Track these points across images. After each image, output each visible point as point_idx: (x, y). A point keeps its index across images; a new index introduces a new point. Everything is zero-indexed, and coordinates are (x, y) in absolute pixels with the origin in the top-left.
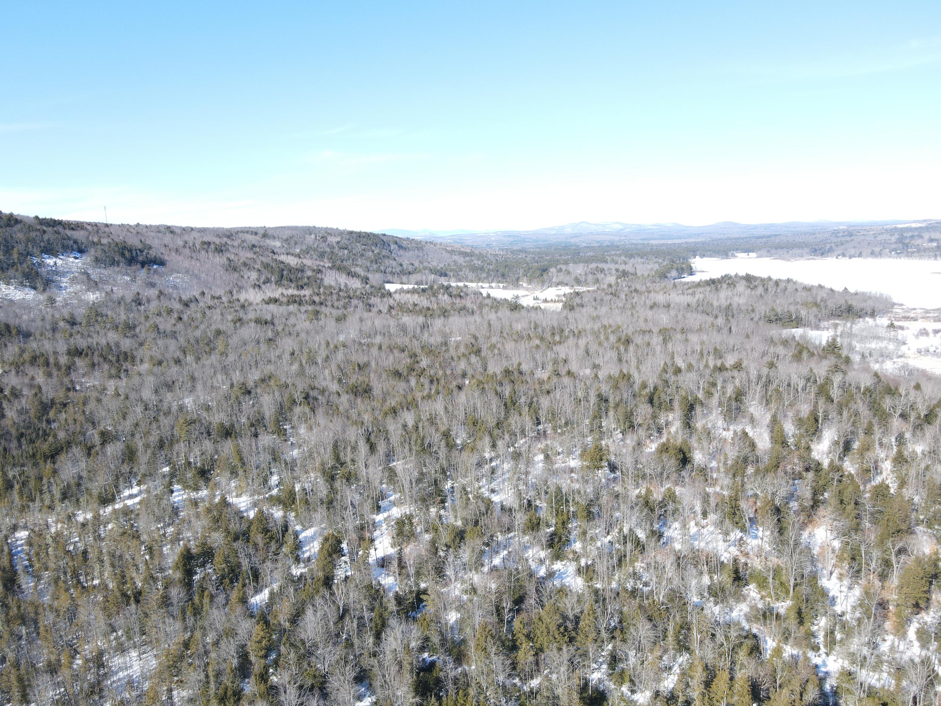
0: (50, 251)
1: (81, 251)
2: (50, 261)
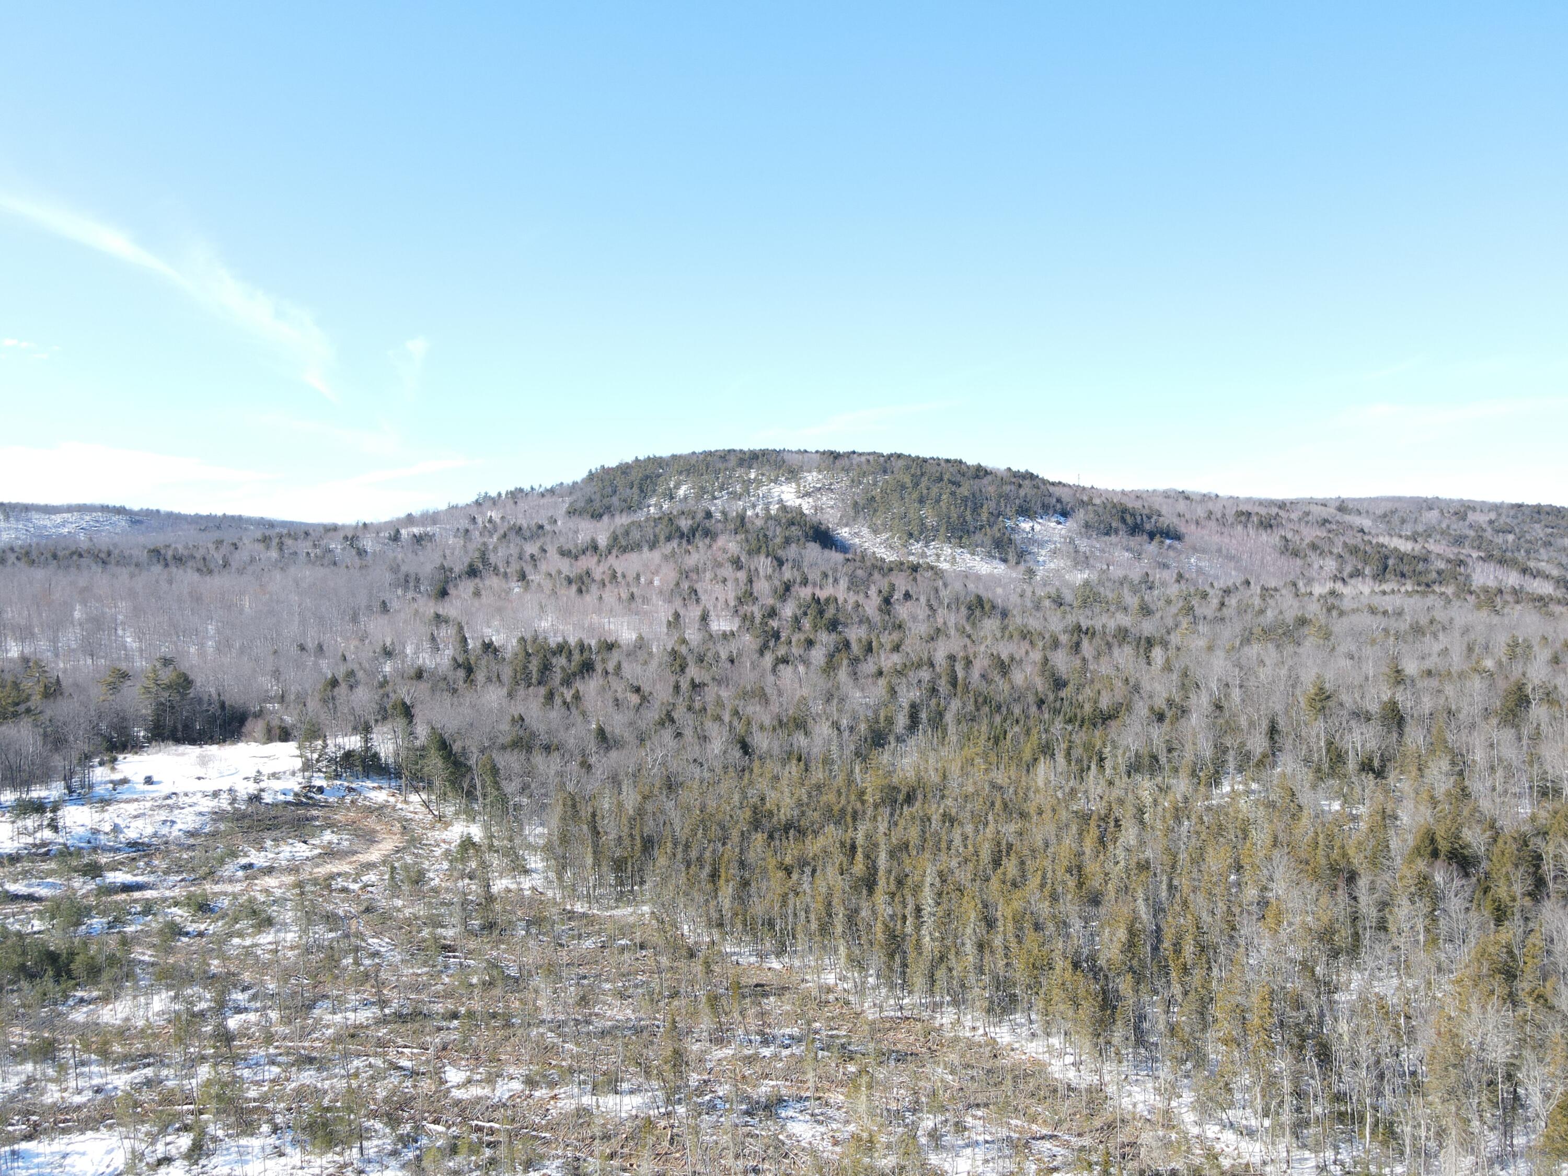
0: (1025, 512)
1: (1065, 514)
2: (1026, 525)
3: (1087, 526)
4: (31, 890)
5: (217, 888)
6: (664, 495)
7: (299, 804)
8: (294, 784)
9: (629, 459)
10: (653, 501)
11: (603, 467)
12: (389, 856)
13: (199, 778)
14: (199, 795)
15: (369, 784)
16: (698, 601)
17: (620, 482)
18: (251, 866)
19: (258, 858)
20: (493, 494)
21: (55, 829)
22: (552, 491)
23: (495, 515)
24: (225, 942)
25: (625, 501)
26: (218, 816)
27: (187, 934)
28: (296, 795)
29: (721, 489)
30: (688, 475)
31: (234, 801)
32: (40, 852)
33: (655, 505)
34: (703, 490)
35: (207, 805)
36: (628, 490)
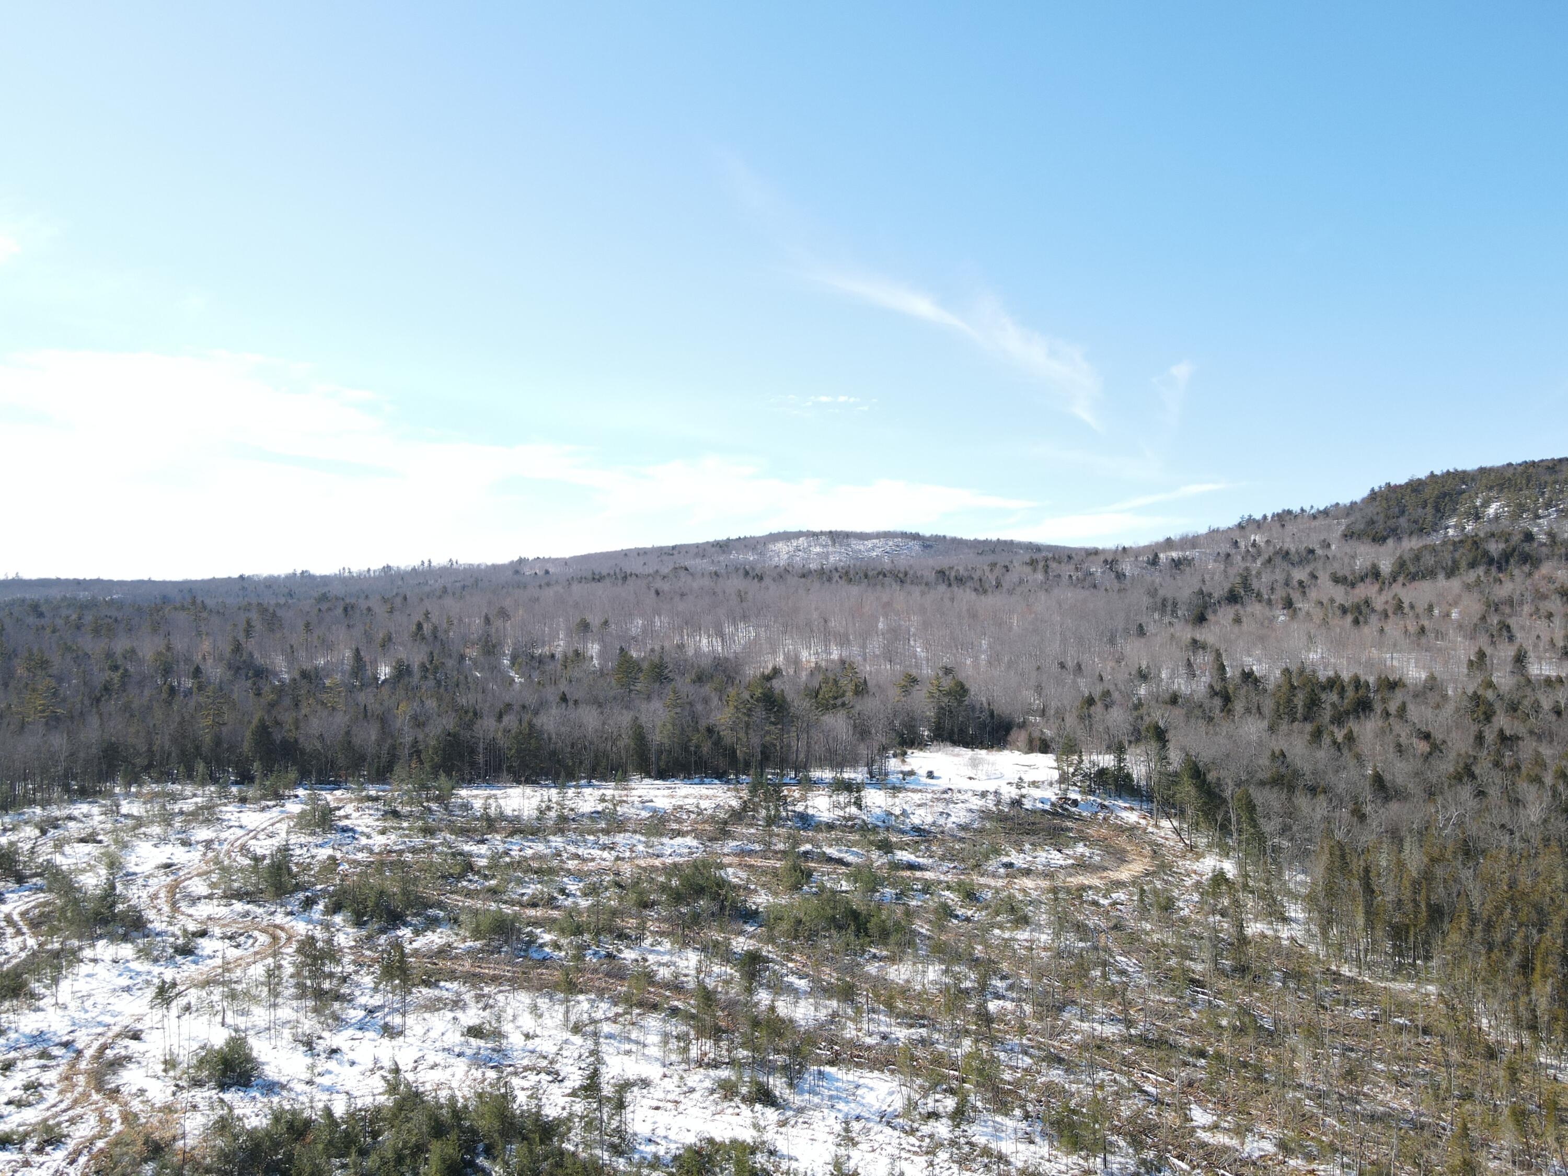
4: (842, 855)
5: (982, 880)
6: (1468, 515)
7: (1055, 814)
8: (1051, 794)
9: (1422, 474)
10: (1452, 522)
11: (1388, 485)
12: (1137, 877)
13: (970, 778)
14: (970, 793)
15: (1121, 803)
16: (1511, 638)
17: (1409, 500)
18: (1011, 865)
19: (1018, 860)
21: (860, 807)
22: (1325, 513)
23: (1258, 538)
24: (987, 931)
25: (1416, 522)
26: (985, 814)
27: (957, 917)
28: (1053, 804)
29: (1548, 506)
30: (1501, 491)
31: (998, 803)
32: (849, 826)
33: (1455, 527)
34: (1522, 508)
35: (976, 803)
36: (1420, 510)
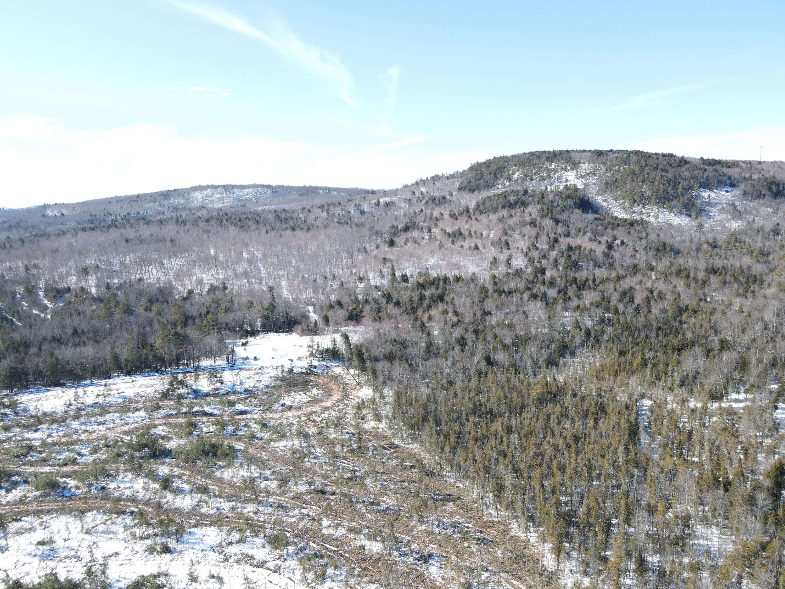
0: (707, 186)
1: (733, 186)
2: (705, 194)
3: (745, 193)
4: (212, 411)
5: (271, 415)
6: (506, 179)
7: (307, 374)
8: (305, 364)
9: (491, 158)
10: (501, 181)
11: (478, 162)
12: (334, 404)
13: (273, 358)
14: (271, 368)
15: (335, 364)
17: (485, 171)
18: (284, 405)
19: (287, 401)
20: (424, 178)
21: (221, 383)
22: (452, 176)
23: (423, 189)
24: (268, 444)
25: (487, 182)
26: (277, 378)
27: (257, 438)
28: (306, 369)
29: (536, 174)
30: (519, 167)
31: (283, 371)
32: (215, 394)
33: (502, 184)
34: (526, 175)
35: (273, 373)
36: (489, 176)
